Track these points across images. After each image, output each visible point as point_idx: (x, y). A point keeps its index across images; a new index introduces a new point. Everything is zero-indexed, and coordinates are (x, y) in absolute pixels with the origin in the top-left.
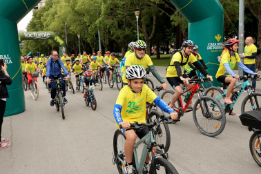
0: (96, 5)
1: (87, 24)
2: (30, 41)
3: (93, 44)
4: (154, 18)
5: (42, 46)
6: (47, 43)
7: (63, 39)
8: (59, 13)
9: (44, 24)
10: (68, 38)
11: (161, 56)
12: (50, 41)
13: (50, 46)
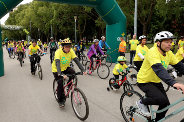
0: (50, 11)
1: (45, 22)
2: (7, 31)
3: (47, 35)
4: (85, 21)
5: (16, 34)
6: (18, 33)
8: (27, 15)
9: (17, 21)
10: (32, 30)
11: (88, 43)
12: (20, 32)
13: (20, 35)
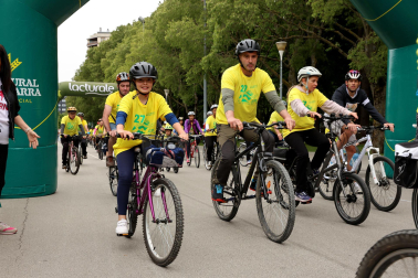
1: (184, 67)
9: (106, 71)
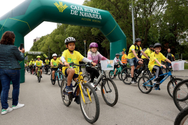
2: (31, 56)
7: (47, 55)
8: (46, 43)
9: (39, 48)
